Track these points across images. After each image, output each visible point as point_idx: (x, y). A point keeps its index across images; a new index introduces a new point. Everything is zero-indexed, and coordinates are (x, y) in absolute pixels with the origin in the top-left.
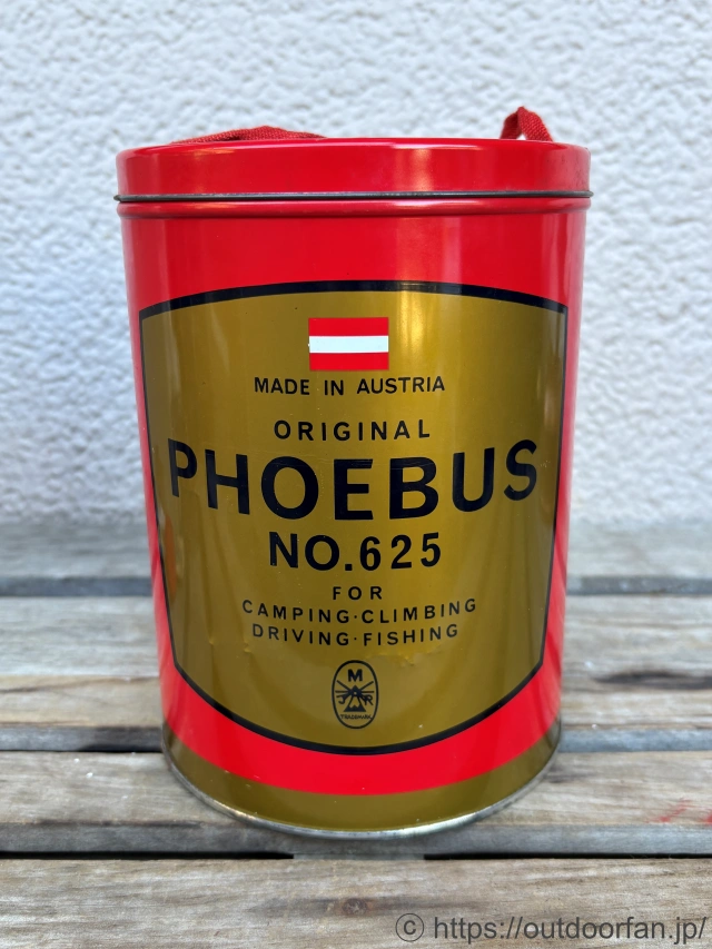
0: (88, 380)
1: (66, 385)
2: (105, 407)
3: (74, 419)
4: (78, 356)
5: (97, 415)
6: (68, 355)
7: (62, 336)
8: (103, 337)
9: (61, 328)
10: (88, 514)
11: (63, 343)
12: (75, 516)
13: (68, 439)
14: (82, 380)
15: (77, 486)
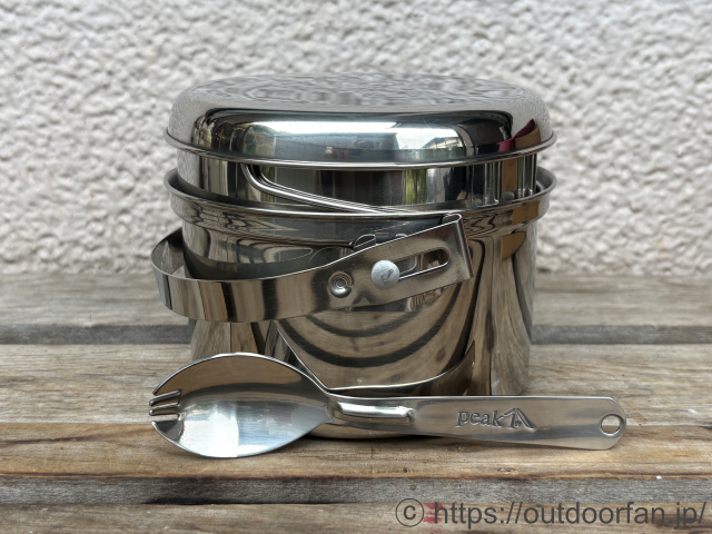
0: (137, 113)
1: (114, 119)
2: (155, 144)
3: (120, 157)
4: (126, 88)
5: (146, 153)
6: (116, 87)
7: (109, 65)
8: (154, 67)
9: (109, 57)
10: (132, 261)
11: (110, 73)
12: (117, 263)
13: (114, 179)
14: (130, 114)
15: (122, 230)
